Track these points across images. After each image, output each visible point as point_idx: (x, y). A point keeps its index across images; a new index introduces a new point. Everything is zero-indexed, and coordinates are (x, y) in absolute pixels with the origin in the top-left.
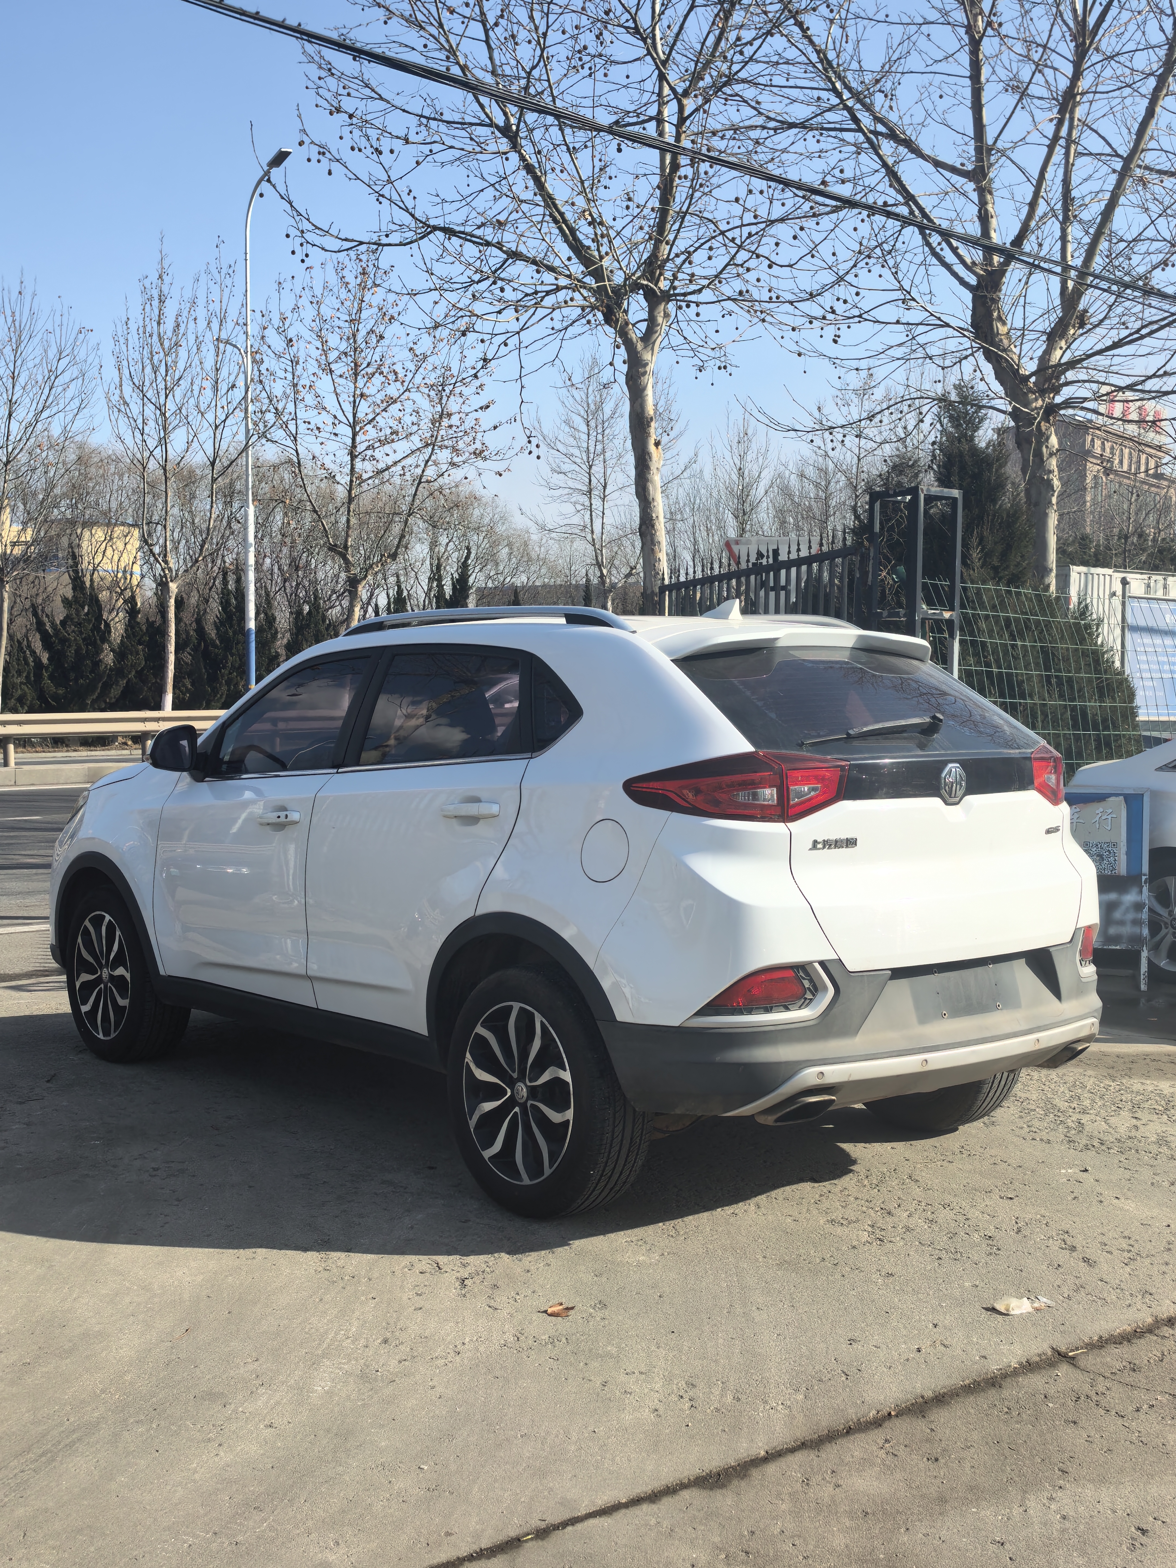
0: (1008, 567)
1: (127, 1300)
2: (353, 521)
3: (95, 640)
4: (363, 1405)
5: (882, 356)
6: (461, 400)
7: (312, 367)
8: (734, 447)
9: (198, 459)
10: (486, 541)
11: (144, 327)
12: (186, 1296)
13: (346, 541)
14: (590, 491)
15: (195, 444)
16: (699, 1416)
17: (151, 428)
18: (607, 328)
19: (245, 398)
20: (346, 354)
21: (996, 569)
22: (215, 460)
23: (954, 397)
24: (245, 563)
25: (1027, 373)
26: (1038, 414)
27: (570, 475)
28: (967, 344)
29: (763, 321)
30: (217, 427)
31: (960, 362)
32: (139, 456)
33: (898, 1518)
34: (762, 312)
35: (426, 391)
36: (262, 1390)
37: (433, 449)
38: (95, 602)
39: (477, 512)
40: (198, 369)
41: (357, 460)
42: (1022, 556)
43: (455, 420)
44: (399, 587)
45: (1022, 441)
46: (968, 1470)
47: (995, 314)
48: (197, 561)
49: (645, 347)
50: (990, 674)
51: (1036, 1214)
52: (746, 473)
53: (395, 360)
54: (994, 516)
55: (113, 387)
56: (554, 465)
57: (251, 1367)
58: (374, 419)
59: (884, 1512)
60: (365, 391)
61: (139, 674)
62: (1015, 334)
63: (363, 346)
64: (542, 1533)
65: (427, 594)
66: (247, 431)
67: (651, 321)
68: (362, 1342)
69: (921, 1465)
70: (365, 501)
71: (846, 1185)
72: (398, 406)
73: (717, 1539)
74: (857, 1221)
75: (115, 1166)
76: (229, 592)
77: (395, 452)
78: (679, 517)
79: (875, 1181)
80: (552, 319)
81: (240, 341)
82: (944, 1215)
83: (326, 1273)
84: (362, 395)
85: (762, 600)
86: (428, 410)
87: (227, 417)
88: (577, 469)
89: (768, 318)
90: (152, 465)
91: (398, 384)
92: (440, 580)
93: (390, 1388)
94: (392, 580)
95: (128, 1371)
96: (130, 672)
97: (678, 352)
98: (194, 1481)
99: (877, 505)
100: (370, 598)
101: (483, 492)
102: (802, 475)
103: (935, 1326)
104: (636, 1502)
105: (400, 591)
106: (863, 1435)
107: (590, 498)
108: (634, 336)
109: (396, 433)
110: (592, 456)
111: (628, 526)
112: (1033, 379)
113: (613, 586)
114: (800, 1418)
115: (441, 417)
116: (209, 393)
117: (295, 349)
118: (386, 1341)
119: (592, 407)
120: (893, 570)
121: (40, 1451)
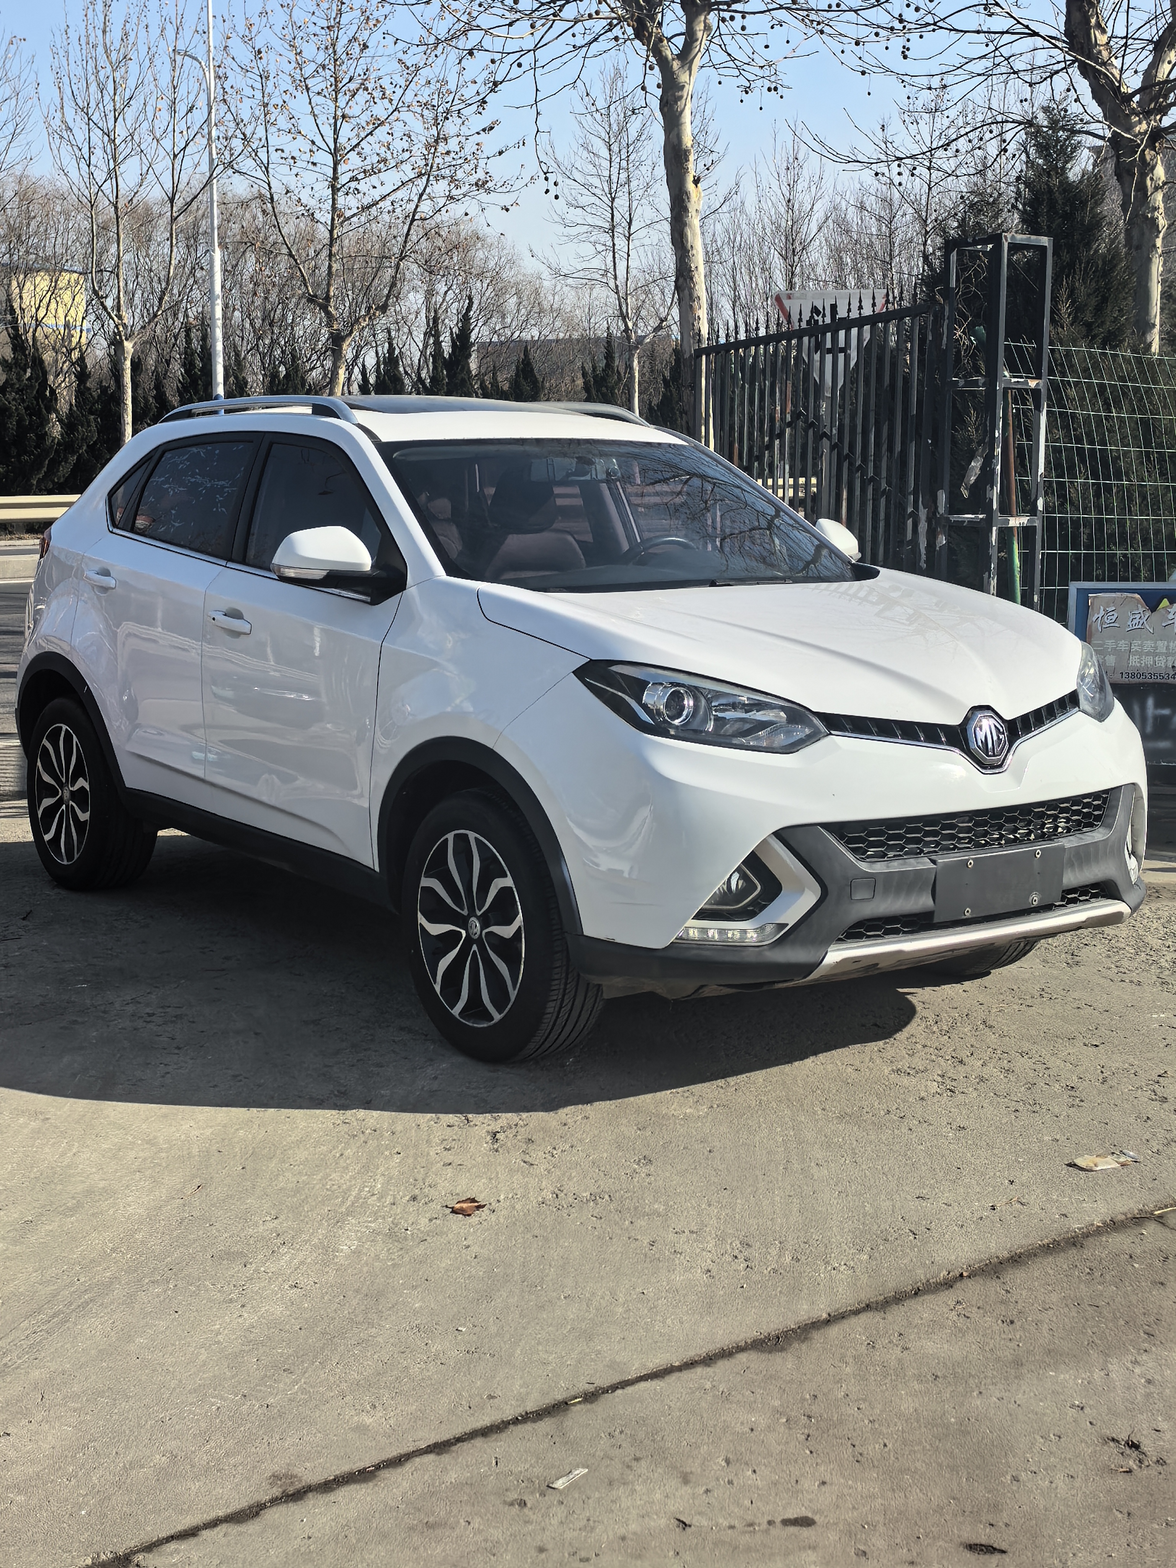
0: (1103, 323)
1: (132, 1154)
2: (335, 266)
3: (40, 409)
4: (394, 1265)
5: (959, 71)
6: (460, 121)
7: (285, 83)
8: (782, 174)
9: (154, 194)
10: (491, 289)
11: (88, 37)
12: (195, 1151)
13: (328, 291)
14: (612, 230)
15: (151, 177)
16: (756, 1277)
17: (98, 157)
18: (637, 43)
19: (208, 120)
20: (324, 67)
21: (1089, 326)
22: (174, 195)
23: (1042, 120)
24: (212, 317)
25: (1130, 91)
26: (1142, 141)
27: (589, 210)
28: (1059, 55)
29: (822, 32)
30: (175, 156)
31: (1051, 77)
32: (86, 193)
33: (971, 1381)
34: (819, 23)
35: (419, 110)
36: (284, 1249)
37: (428, 180)
38: (38, 363)
39: (480, 254)
40: (152, 86)
41: (340, 194)
42: (1120, 311)
43: (453, 145)
44: (391, 344)
45: (1122, 173)
46: (1045, 1332)
47: (1093, 21)
48: (155, 316)
49: (682, 66)
50: (1081, 451)
51: (1124, 1062)
52: (796, 207)
53: (380, 73)
54: (1088, 263)
55: (52, 111)
56: (570, 199)
57: (271, 1225)
58: (358, 144)
59: (955, 1374)
60: (347, 111)
61: (91, 448)
62: (1116, 44)
63: (344, 57)
64: (590, 1397)
65: (423, 353)
66: (211, 160)
67: (690, 36)
68: (389, 1199)
69: (995, 1328)
70: (348, 243)
71: (913, 1031)
72: (385, 128)
73: (777, 1403)
74: (926, 1070)
75: (105, 1012)
76: (193, 352)
77: (382, 184)
78: (717, 258)
79: (945, 1028)
80: (574, 35)
81: (200, 53)
82: (1021, 1064)
83: (346, 1127)
84: (344, 116)
85: (817, 365)
86: (422, 133)
87: (187, 145)
88: (598, 202)
89: (827, 29)
90: (103, 203)
91: (386, 101)
92: (437, 335)
93: (422, 1246)
94: (381, 336)
95: (139, 1230)
96: (81, 447)
97: (721, 71)
98: (218, 1342)
99: (954, 256)
100: (356, 357)
101: (488, 230)
102: (862, 208)
103: (1012, 1182)
104: (690, 1365)
105: (391, 349)
106: (933, 1296)
107: (613, 237)
108: (669, 53)
109: (385, 160)
110: (614, 186)
111: (656, 268)
112: (1137, 98)
113: (640, 340)
114: (864, 1279)
115: (436, 141)
116: (165, 115)
117: (264, 61)
118: (414, 1198)
119: (615, 127)
120: (969, 331)
121: (51, 1312)
